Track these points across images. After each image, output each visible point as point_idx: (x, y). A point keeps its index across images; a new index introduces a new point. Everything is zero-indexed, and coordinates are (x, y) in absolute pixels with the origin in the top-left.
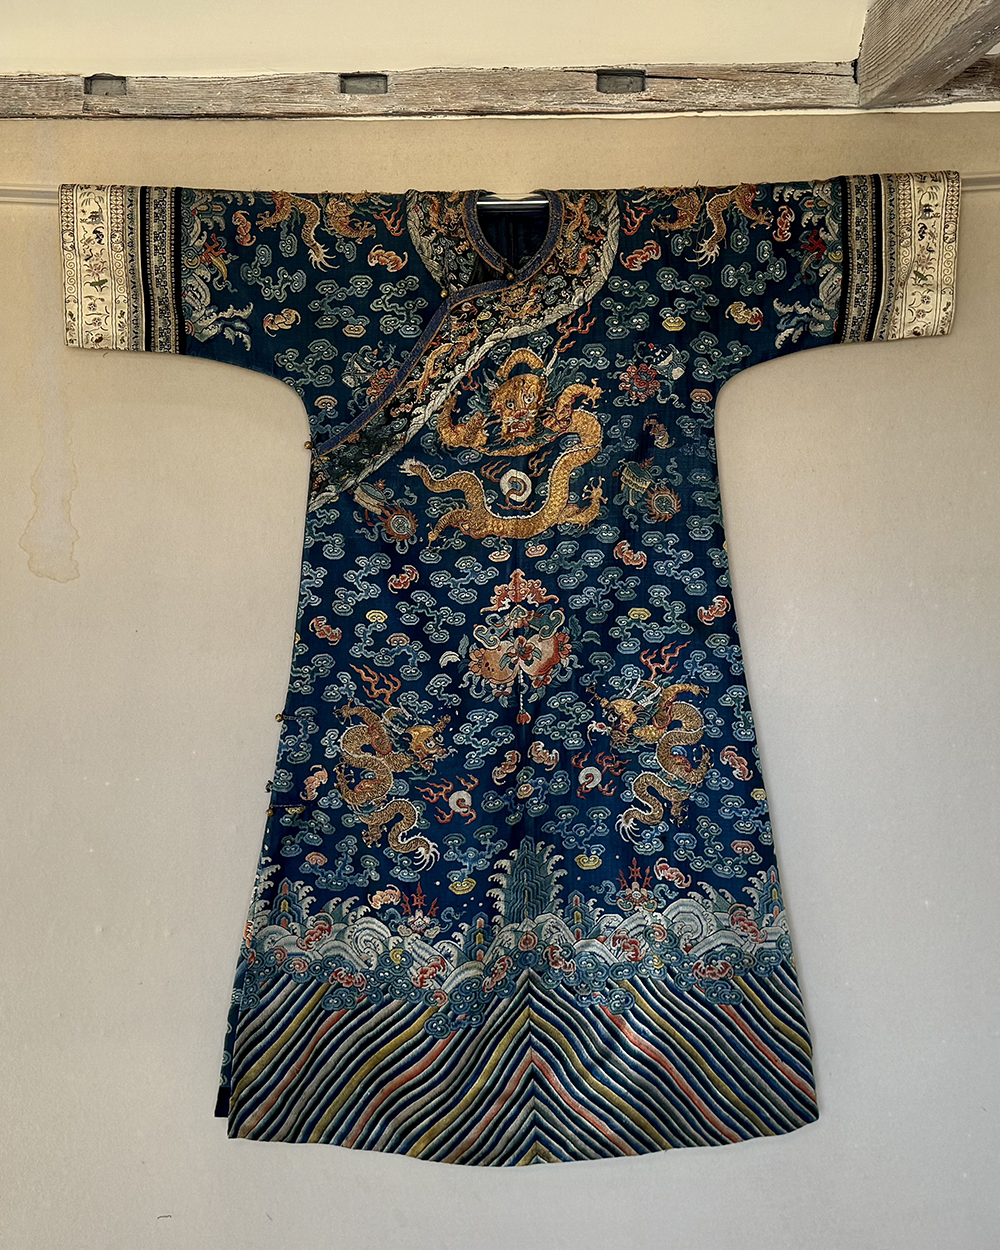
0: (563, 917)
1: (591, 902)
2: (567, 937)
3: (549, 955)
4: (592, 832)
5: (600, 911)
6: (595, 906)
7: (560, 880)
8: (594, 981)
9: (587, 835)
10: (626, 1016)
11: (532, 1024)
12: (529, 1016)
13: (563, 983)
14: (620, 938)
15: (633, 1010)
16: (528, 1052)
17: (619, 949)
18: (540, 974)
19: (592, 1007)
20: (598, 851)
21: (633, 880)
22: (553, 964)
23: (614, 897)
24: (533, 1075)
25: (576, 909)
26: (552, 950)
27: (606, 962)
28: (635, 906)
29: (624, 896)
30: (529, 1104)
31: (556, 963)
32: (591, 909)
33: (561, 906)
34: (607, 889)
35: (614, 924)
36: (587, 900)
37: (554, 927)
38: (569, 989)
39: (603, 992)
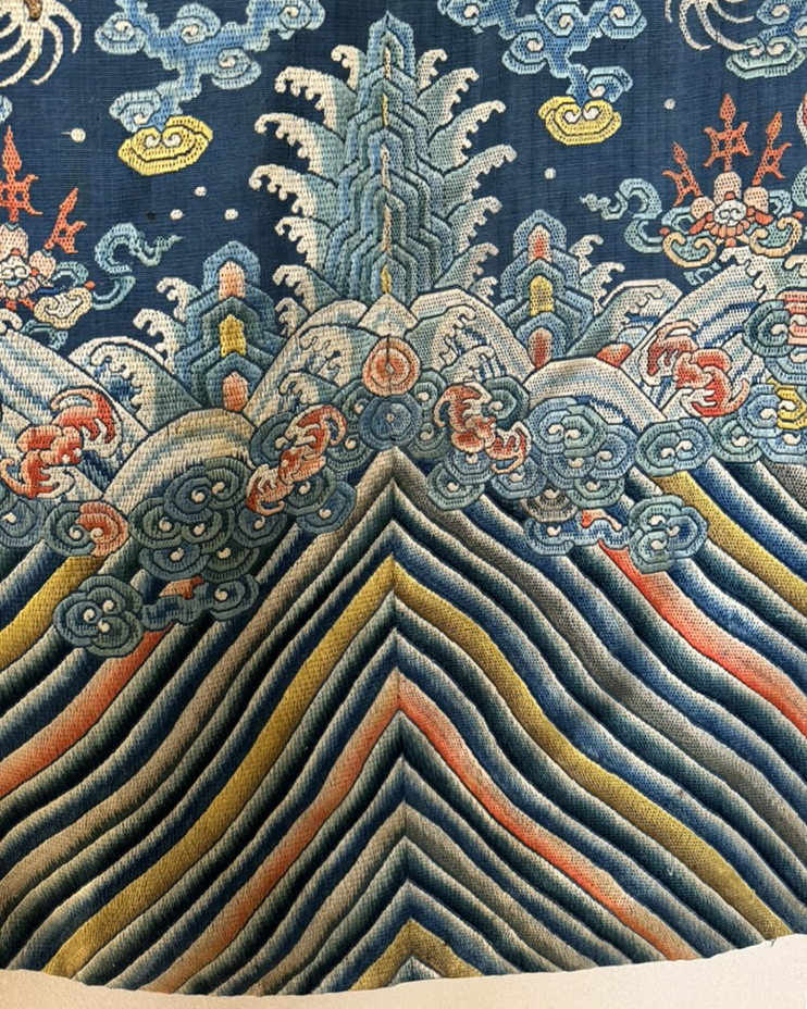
0: (496, 299)
1: (584, 246)
2: (505, 360)
3: (452, 413)
4: (595, 22)
5: (614, 273)
6: (597, 257)
7: (490, 183)
8: (588, 478)
9: (579, 31)
10: (677, 575)
11: (401, 606)
12: (393, 585)
13: (490, 492)
14: (669, 350)
15: (701, 559)
16: (389, 683)
17: (666, 382)
18: (425, 466)
19: (577, 555)
20: (609, 88)
21: (720, 166)
22: (462, 438)
23: (654, 228)
24: (403, 747)
25: (538, 273)
26: (460, 399)
27: (627, 423)
28: (720, 249)
29: (686, 225)
30: (391, 823)
31: (469, 436)
32: (585, 265)
33: (493, 266)
34: (635, 203)
35: (656, 306)
36: (573, 238)
37: (468, 331)
38: (508, 507)
39: (614, 511)
